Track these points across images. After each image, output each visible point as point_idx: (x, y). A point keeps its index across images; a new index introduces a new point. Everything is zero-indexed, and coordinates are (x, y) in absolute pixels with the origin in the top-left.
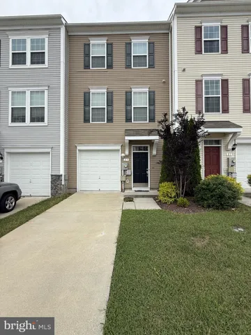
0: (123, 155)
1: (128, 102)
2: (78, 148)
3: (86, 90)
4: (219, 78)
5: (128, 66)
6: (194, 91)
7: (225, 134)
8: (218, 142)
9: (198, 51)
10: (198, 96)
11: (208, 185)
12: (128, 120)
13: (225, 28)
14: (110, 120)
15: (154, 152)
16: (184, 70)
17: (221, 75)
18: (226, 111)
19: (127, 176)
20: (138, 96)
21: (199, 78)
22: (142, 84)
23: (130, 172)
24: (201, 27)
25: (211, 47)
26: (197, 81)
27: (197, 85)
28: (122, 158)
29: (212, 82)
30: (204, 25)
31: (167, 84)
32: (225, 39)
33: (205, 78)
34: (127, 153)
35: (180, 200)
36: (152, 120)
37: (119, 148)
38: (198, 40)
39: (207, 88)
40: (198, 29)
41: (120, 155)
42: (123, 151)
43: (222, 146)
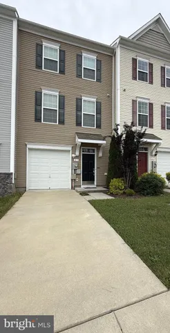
0: (73, 155)
1: (79, 108)
2: (29, 146)
3: (38, 90)
4: (148, 101)
5: (79, 76)
6: (131, 108)
7: (151, 144)
8: (146, 149)
9: (134, 78)
10: (134, 113)
11: (147, 179)
12: (79, 124)
13: (151, 65)
14: (62, 122)
15: (100, 155)
16: (125, 90)
17: (149, 99)
18: (151, 126)
19: (77, 174)
20: (87, 104)
21: (135, 99)
22: (90, 94)
23: (80, 171)
24: (136, 60)
25: (143, 77)
26: (133, 101)
27: (133, 103)
28: (73, 158)
29: (143, 103)
30: (138, 59)
31: (110, 98)
32: (151, 73)
33: (138, 100)
34: (77, 154)
35: (128, 191)
36: (99, 126)
37: (70, 148)
38: (134, 69)
39: (140, 107)
40: (134, 61)
41: (70, 155)
42: (74, 152)
43: (149, 152)
